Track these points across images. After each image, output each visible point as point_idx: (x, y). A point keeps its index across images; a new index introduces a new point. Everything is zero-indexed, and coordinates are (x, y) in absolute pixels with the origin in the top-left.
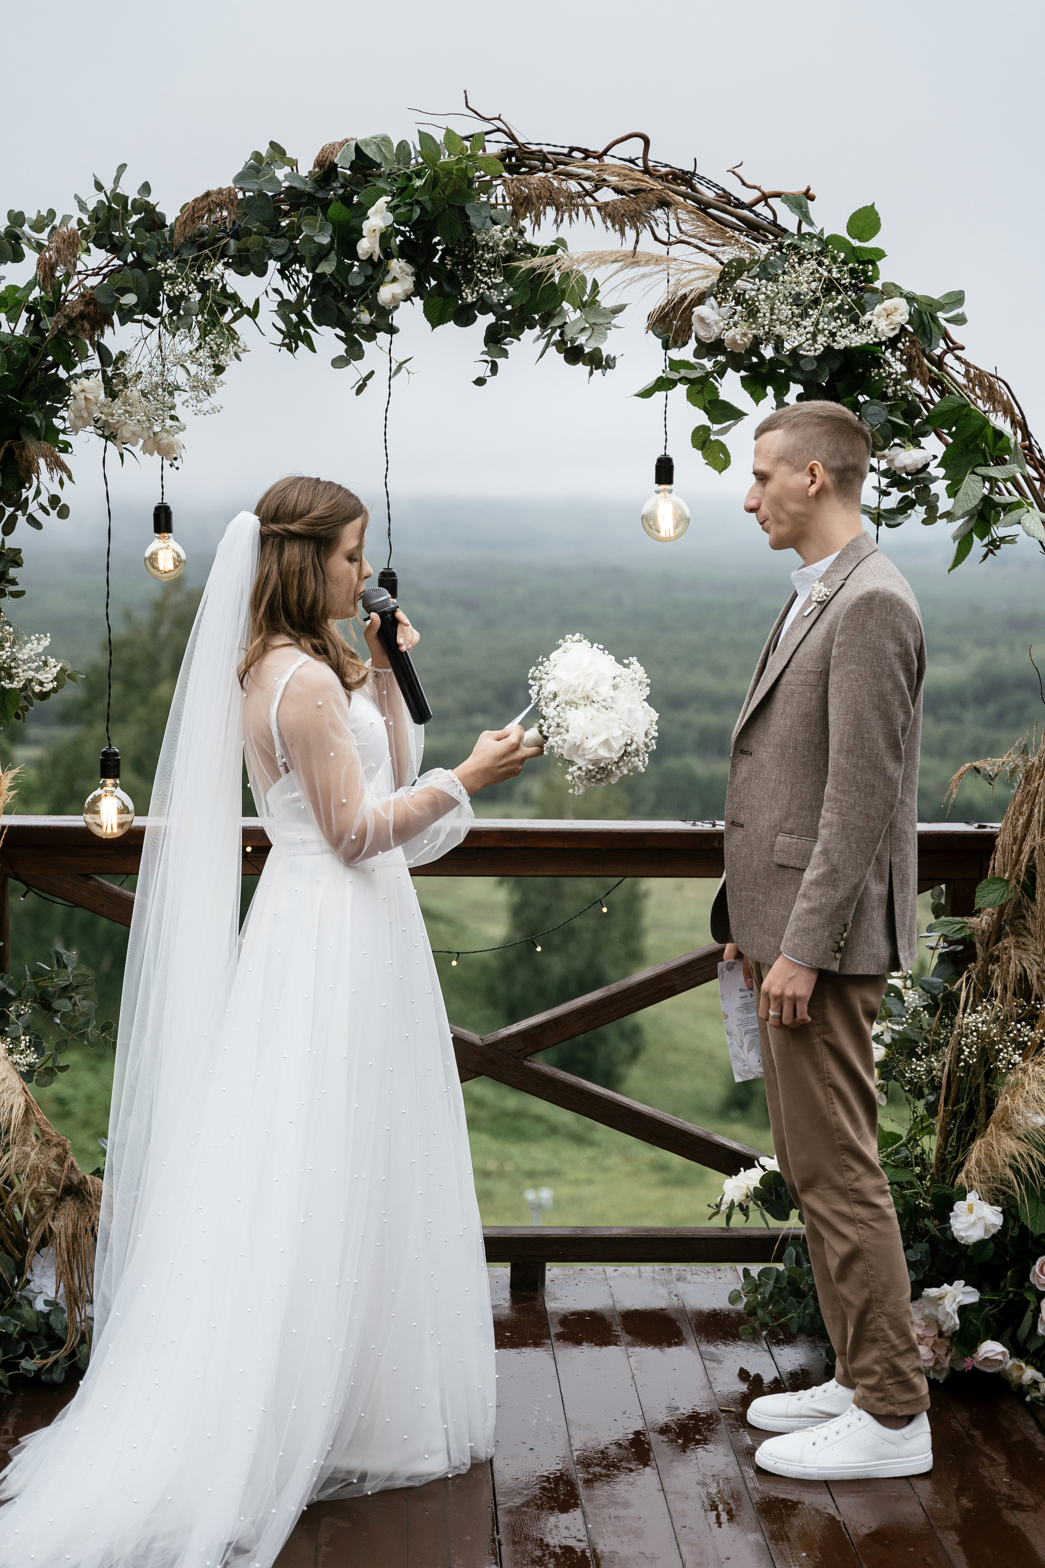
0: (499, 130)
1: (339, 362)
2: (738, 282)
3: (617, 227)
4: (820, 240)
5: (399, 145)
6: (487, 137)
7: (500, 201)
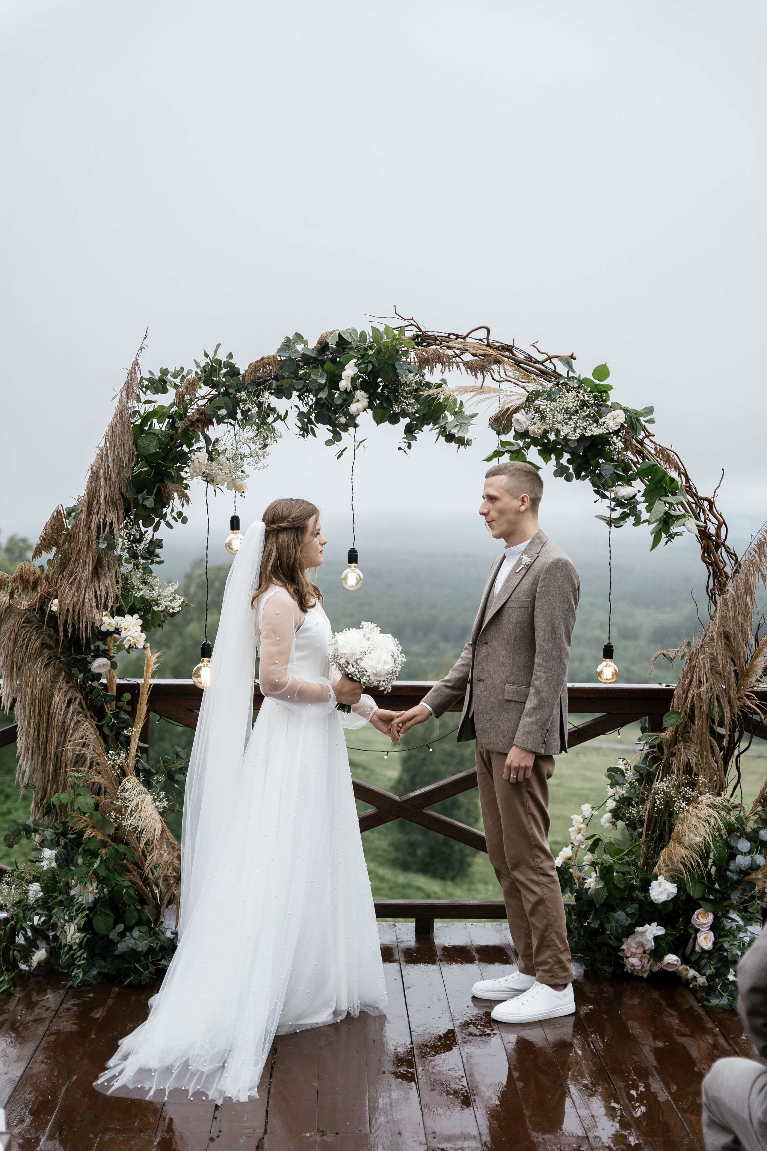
0: (412, 325)
1: (329, 443)
2: (536, 402)
3: (473, 374)
4: (579, 380)
5: (361, 333)
6: (406, 329)
7: (412, 360)
